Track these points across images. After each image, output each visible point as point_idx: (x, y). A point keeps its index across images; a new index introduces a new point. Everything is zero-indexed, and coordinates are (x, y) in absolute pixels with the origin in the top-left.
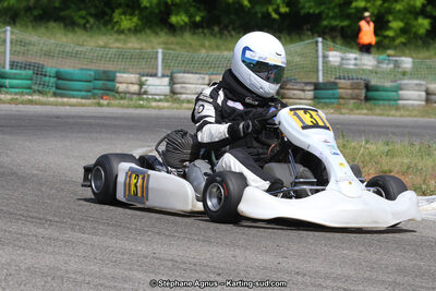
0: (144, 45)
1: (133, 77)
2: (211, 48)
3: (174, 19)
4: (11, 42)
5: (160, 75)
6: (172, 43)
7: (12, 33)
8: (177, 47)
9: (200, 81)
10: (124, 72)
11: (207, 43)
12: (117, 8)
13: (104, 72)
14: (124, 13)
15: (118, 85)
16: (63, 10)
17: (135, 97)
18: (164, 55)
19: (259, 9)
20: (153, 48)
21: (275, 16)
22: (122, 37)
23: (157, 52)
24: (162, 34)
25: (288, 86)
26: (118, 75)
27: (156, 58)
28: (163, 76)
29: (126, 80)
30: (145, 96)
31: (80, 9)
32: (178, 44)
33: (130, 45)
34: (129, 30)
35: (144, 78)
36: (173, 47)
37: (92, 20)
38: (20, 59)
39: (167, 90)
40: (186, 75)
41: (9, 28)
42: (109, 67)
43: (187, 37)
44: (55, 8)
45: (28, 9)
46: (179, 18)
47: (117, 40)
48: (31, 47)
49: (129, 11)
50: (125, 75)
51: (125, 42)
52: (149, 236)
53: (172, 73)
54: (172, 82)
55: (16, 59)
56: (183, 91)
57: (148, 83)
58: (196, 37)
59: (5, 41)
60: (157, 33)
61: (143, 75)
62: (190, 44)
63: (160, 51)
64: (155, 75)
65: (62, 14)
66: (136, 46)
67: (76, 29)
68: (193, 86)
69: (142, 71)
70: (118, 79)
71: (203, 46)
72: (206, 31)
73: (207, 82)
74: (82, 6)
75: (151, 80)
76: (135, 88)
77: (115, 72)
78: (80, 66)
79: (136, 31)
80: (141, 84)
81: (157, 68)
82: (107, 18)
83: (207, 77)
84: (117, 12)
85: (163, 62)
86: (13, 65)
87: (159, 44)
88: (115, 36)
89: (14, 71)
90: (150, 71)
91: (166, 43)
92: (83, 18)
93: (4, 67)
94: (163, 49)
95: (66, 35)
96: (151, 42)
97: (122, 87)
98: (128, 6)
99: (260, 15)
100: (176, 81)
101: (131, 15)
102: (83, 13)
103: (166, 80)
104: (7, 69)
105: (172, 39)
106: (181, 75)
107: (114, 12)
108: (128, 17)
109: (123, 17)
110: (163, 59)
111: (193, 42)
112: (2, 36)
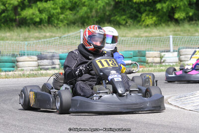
0: (161, 33)
1: (156, 53)
3: (176, 16)
5: (172, 50)
6: (178, 31)
8: (182, 33)
10: (150, 51)
12: (143, 13)
13: (139, 52)
14: (148, 15)
15: (147, 59)
17: (158, 65)
18: (174, 39)
20: (167, 35)
22: (148, 29)
23: (169, 38)
26: (147, 52)
27: (169, 41)
28: (174, 51)
29: (152, 56)
30: (164, 64)
31: (122, 15)
32: (181, 31)
33: (153, 34)
34: (152, 24)
35: (163, 54)
36: (178, 33)
37: (129, 21)
39: (177, 59)
40: (187, 50)
41: (82, 30)
42: (142, 48)
43: (187, 26)
46: (179, 14)
47: (145, 32)
49: (151, 13)
50: (151, 52)
51: (150, 32)
53: (179, 49)
54: (179, 55)
56: (186, 59)
57: (165, 56)
58: (192, 26)
59: (80, 38)
60: (169, 26)
61: (162, 52)
62: (189, 30)
63: (171, 37)
64: (169, 51)
65: (112, 18)
66: (157, 34)
69: (161, 49)
70: (147, 55)
71: (197, 31)
74: (123, 13)
75: (167, 54)
76: (158, 60)
77: (145, 51)
78: (125, 49)
79: (156, 25)
80: (161, 57)
81: (170, 47)
82: (139, 19)
84: (144, 15)
85: (173, 43)
87: (170, 32)
88: (144, 29)
90: (168, 49)
91: (174, 31)
92: (124, 20)
94: (174, 35)
96: (165, 31)
97: (150, 60)
98: (150, 11)
100: (181, 53)
101: (152, 15)
102: (124, 17)
103: (176, 54)
105: (178, 28)
106: (184, 50)
108: (150, 17)
109: (147, 17)
110: (173, 41)
111: (191, 29)
112: (78, 35)
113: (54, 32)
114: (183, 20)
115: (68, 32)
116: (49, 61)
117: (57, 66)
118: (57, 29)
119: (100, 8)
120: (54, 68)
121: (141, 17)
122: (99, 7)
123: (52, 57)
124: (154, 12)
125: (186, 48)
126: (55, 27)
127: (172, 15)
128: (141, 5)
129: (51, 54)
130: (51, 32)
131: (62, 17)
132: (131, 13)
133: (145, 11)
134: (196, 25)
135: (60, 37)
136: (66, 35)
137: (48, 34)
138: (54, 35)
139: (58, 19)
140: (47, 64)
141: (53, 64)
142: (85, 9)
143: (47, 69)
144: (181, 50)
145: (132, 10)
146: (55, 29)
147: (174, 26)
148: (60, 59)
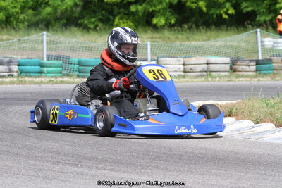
2: (183, 40)
3: (155, 21)
4: (47, 42)
5: (149, 59)
6: (156, 38)
7: (47, 36)
8: (160, 40)
9: (178, 63)
11: (180, 36)
12: (117, 16)
14: (121, 18)
16: (81, 19)
18: (152, 46)
19: (214, 12)
20: (143, 42)
21: (225, 16)
23: (147, 44)
24: (149, 32)
25: (238, 63)
27: (147, 48)
28: (152, 60)
31: (91, 17)
32: (160, 38)
36: (155, 40)
37: (100, 25)
38: (53, 53)
40: (167, 59)
41: (45, 33)
43: (166, 33)
44: (75, 17)
45: (57, 19)
48: (60, 45)
49: (126, 17)
52: (150, 169)
53: (158, 58)
55: (51, 53)
58: (173, 32)
59: (42, 42)
60: (146, 32)
62: (169, 38)
63: (149, 43)
64: (146, 60)
65: (80, 21)
67: (90, 31)
68: (172, 66)
71: (177, 38)
72: (179, 28)
73: (182, 63)
74: (93, 15)
75: (143, 63)
78: (95, 56)
81: (147, 56)
82: (111, 23)
83: (182, 59)
84: (117, 18)
85: (151, 51)
86: (48, 58)
87: (147, 39)
89: (49, 62)
90: (143, 57)
91: (152, 38)
92: (94, 23)
93: (43, 59)
94: (151, 42)
95: (83, 35)
98: (125, 14)
99: (215, 16)
100: (161, 63)
101: (127, 19)
102: (93, 20)
103: (154, 63)
104: (45, 61)
105: (156, 35)
106: (164, 59)
107: (114, 18)
108: (125, 21)
109: (121, 21)
110: (151, 49)
111: (171, 36)
112: (41, 38)
113: (12, 35)
114: (163, 27)
115: (29, 35)
116: (5, 67)
117: (15, 74)
118: (16, 31)
119: (66, 9)
120: (12, 75)
121: (114, 21)
122: (64, 7)
123: (9, 63)
124: (129, 15)
125: (166, 57)
126: (14, 28)
127: (149, 19)
128: (115, 7)
129: (7, 59)
130: (9, 35)
131: (21, 17)
132: (103, 15)
133: (120, 13)
134: (177, 31)
135: (19, 40)
136: (26, 38)
137: (4, 37)
138: (11, 38)
139: (17, 19)
140: (3, 70)
141: (10, 70)
142: (48, 9)
143: (4, 77)
144: (160, 59)
145: (104, 12)
146: (13, 31)
147: (152, 32)
148: (18, 65)
